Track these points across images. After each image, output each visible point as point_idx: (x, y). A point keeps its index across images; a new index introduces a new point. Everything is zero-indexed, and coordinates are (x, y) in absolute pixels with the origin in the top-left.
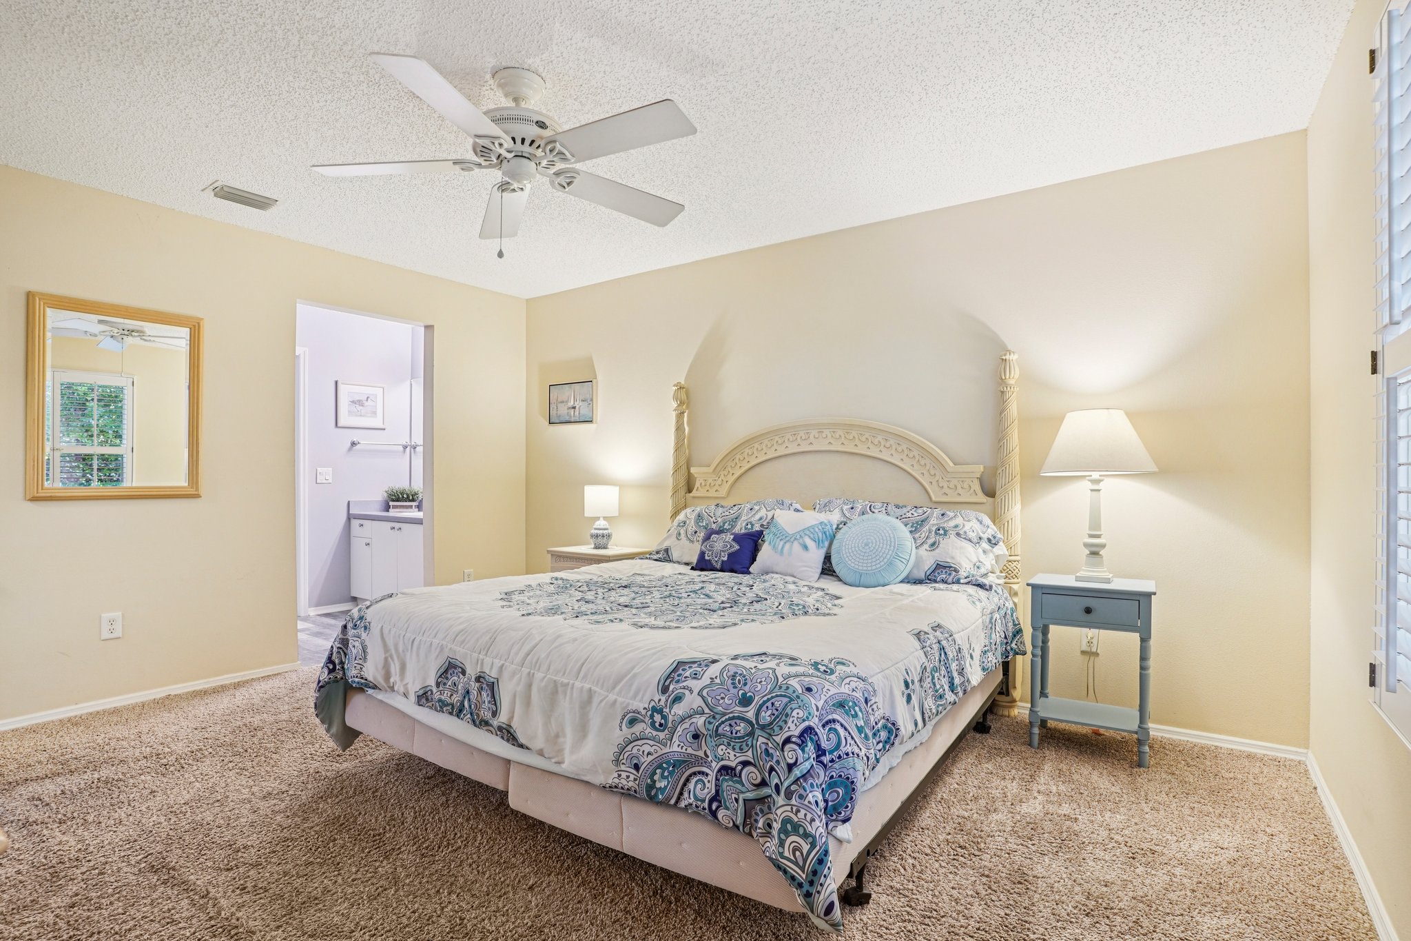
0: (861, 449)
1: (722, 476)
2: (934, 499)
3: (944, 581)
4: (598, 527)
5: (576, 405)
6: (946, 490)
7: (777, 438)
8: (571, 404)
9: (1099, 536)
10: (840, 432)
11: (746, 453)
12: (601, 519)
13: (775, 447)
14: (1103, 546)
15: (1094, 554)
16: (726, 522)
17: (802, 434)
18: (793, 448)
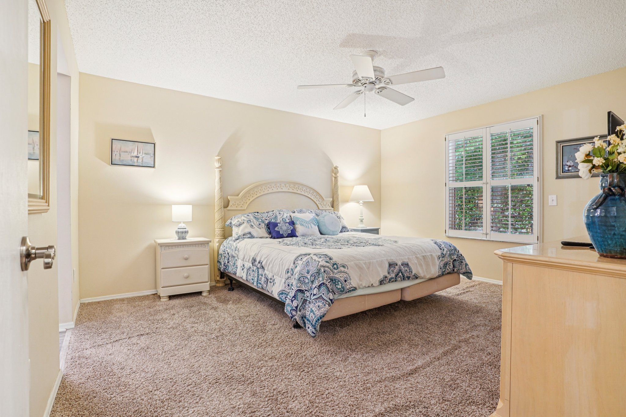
0: (299, 192)
1: (244, 200)
2: (320, 208)
3: (344, 231)
4: (180, 227)
5: (139, 155)
6: (323, 206)
7: (268, 186)
8: (135, 154)
9: (362, 217)
10: (292, 185)
11: (255, 191)
12: (182, 223)
13: (268, 189)
14: (363, 219)
15: (362, 221)
16: (272, 219)
17: (278, 185)
18: (275, 190)
